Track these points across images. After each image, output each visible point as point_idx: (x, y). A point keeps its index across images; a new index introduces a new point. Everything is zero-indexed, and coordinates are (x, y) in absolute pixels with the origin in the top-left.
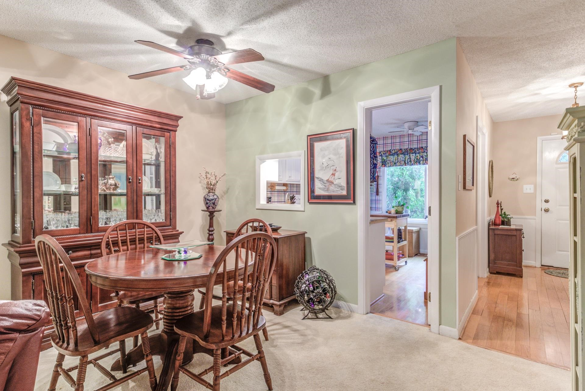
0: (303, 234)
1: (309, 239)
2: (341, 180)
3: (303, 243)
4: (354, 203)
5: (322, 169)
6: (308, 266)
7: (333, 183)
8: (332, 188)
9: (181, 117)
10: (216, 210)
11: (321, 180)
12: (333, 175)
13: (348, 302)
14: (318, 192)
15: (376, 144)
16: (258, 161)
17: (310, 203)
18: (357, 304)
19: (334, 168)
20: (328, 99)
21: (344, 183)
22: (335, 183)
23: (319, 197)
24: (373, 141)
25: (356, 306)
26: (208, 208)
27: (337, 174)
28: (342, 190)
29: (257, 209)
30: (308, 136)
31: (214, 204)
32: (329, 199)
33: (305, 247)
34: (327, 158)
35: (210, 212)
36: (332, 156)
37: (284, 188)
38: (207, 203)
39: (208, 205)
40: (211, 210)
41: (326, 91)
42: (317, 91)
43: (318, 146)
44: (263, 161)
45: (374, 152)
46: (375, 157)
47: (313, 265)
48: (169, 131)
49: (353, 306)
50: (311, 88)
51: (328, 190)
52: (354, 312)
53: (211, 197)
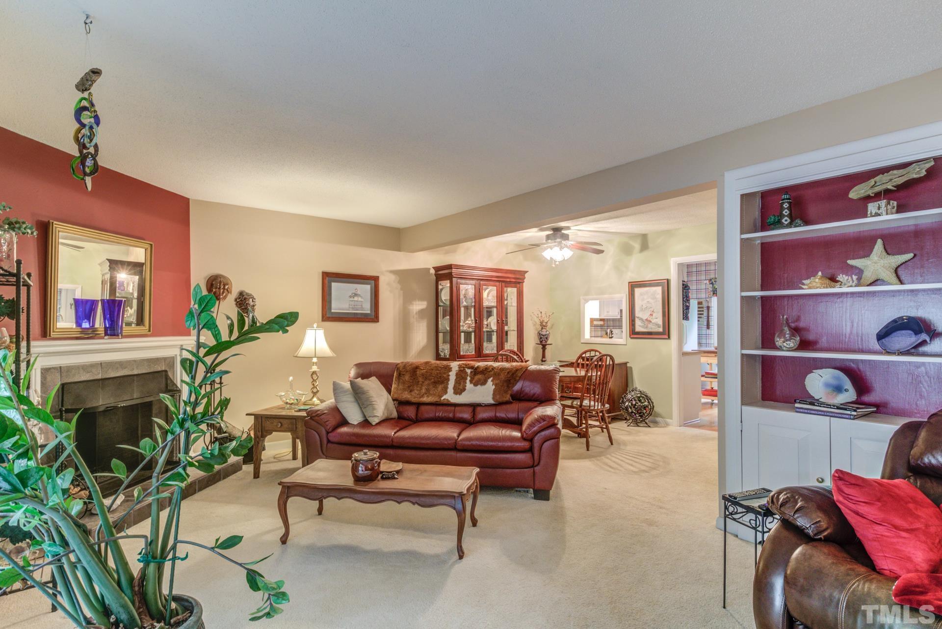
0: (626, 363)
1: (631, 368)
2: (658, 319)
3: (625, 372)
4: (669, 337)
5: (642, 310)
6: (630, 389)
7: (651, 322)
8: (650, 326)
9: (527, 272)
10: (548, 343)
11: (641, 319)
12: (651, 315)
13: (664, 418)
14: (638, 328)
15: (688, 289)
16: (582, 301)
17: (632, 338)
18: (672, 419)
19: (652, 309)
20: (646, 253)
21: (660, 322)
22: (653, 322)
23: (638, 333)
24: (685, 287)
25: (671, 421)
26: (541, 342)
27: (654, 315)
28: (659, 327)
29: (582, 343)
30: (629, 283)
31: (547, 338)
32: (649, 335)
33: (627, 374)
34: (645, 302)
35: (543, 345)
36: (650, 300)
37: (602, 323)
38: (541, 338)
39: (542, 340)
40: (544, 344)
41: (644, 246)
42: (637, 246)
43: (638, 291)
44: (587, 301)
45: (686, 296)
46: (688, 300)
47: (634, 387)
48: (519, 283)
49: (669, 420)
50: (632, 243)
51: (647, 327)
52: (669, 425)
53: (544, 333)
